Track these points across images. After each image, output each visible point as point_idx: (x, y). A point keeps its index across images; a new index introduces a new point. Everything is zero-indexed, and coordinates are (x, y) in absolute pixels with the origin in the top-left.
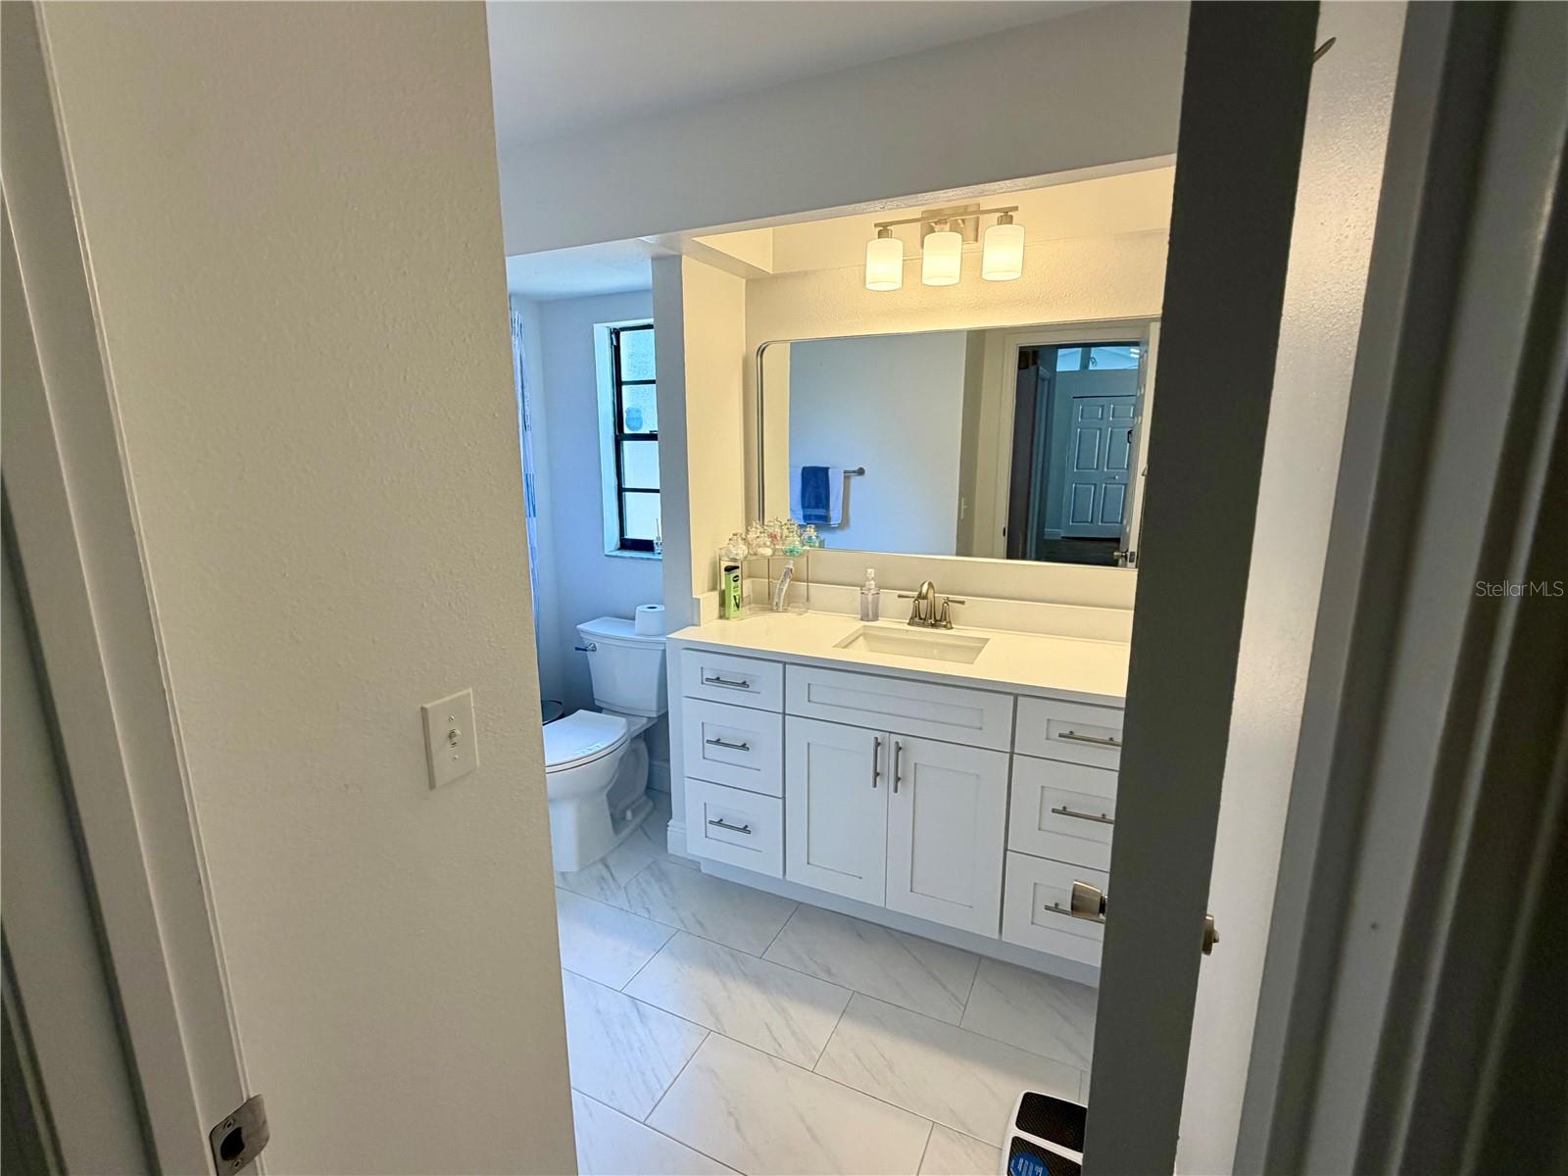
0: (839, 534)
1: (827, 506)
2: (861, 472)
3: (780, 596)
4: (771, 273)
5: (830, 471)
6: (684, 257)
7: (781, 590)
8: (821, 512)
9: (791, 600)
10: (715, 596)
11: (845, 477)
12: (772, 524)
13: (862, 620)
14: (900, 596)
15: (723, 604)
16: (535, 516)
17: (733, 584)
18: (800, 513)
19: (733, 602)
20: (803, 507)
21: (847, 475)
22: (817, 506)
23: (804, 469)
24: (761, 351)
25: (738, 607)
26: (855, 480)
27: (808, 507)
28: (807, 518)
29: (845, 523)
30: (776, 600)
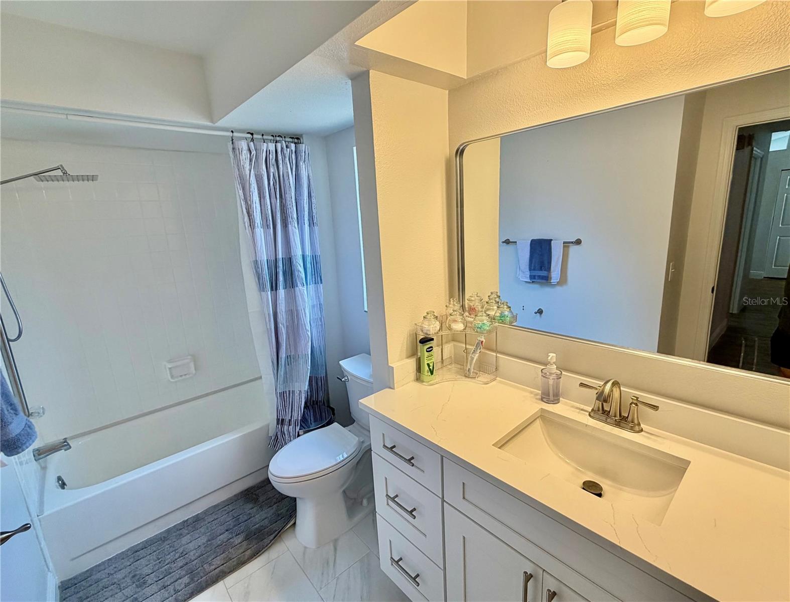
0: (558, 288)
1: (549, 269)
2: (578, 242)
3: (471, 365)
4: (466, 78)
5: (552, 241)
6: (370, 71)
7: (472, 359)
8: (543, 273)
9: (482, 367)
10: (412, 363)
11: (564, 247)
12: (473, 299)
13: (542, 400)
14: (582, 385)
15: (419, 369)
16: (321, 283)
17: (426, 354)
18: (528, 274)
19: (427, 368)
20: (530, 270)
21: (566, 244)
22: (541, 269)
23: (533, 241)
24: (460, 152)
25: (432, 373)
26: (573, 249)
27: (534, 270)
28: (532, 277)
29: (563, 281)
30: (469, 366)
